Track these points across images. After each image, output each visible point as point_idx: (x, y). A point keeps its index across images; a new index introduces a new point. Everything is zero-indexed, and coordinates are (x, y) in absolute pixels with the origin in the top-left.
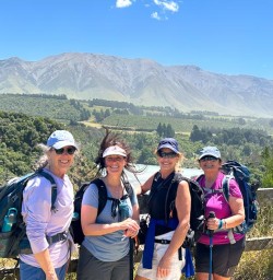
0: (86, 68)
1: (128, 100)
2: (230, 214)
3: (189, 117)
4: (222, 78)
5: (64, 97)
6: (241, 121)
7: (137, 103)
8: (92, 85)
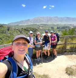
0: (39, 19)
1: (46, 23)
2: (55, 40)
3: (56, 25)
4: (61, 18)
5: (36, 24)
6: (65, 25)
7: (48, 24)
8: (41, 22)
